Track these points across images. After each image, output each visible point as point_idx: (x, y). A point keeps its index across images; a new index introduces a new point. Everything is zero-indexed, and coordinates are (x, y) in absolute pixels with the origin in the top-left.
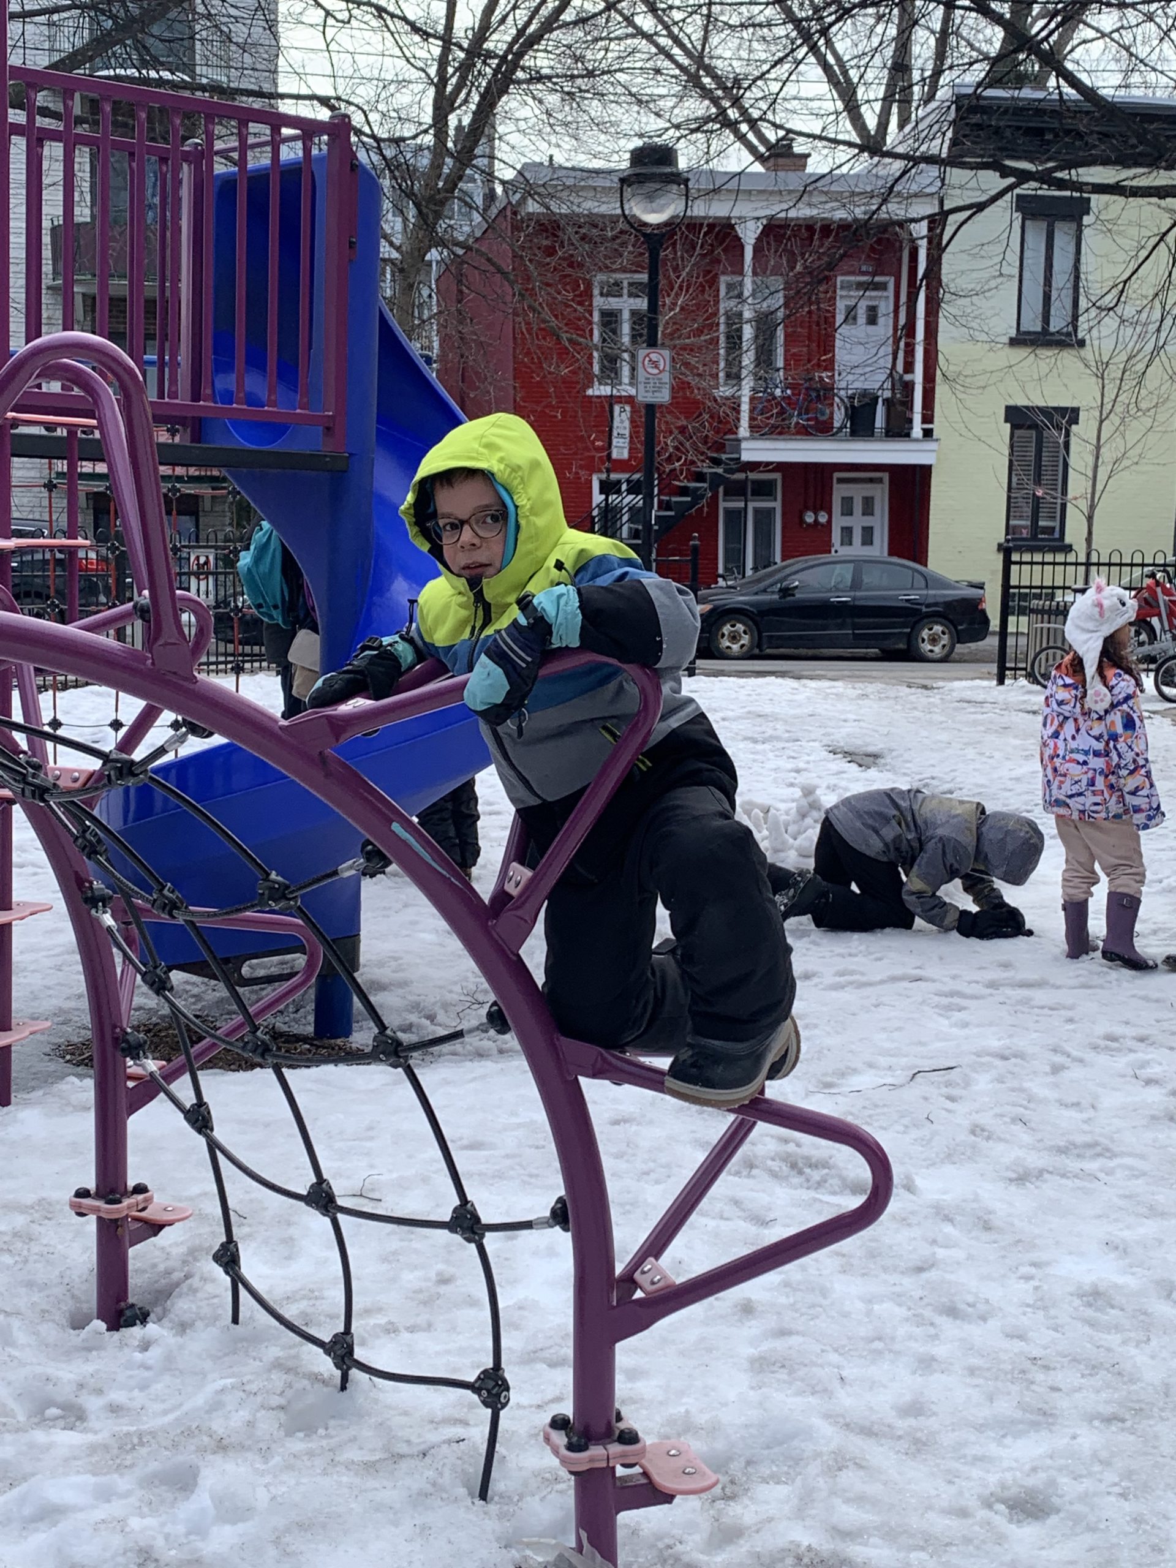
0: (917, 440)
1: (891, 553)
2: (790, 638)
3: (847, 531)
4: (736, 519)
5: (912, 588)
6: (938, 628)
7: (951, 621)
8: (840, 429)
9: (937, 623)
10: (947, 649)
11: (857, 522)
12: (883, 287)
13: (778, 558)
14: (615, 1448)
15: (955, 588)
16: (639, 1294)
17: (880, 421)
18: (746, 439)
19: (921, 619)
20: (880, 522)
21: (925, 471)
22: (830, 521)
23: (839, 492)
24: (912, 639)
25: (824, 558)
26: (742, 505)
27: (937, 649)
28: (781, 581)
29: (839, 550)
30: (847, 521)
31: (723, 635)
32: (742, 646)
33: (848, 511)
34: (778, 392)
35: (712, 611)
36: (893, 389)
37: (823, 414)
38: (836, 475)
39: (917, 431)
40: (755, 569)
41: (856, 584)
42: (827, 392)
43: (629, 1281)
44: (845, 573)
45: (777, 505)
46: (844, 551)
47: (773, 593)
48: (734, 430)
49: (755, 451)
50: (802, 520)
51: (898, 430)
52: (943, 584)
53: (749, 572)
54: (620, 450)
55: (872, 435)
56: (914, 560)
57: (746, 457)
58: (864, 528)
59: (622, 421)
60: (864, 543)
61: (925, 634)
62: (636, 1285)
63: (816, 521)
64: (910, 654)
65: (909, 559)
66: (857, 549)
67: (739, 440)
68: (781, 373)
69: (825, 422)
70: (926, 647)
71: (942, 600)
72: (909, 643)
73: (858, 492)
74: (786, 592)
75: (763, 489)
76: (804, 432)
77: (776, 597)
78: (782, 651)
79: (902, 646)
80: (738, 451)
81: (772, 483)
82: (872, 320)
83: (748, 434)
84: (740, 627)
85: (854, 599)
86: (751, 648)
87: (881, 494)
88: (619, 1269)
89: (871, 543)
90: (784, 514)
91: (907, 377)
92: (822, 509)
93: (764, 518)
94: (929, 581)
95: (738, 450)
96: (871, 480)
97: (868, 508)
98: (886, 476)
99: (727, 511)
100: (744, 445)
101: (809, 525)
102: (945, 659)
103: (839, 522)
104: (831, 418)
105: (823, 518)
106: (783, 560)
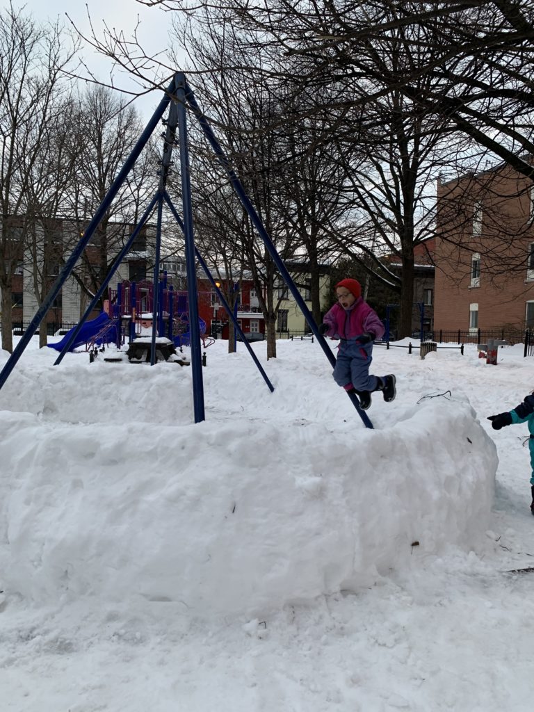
3: (253, 330)
11: (254, 328)
23: (251, 323)
33: (253, 326)
38: (251, 320)
41: (252, 336)
44: (251, 335)
45: (242, 324)
73: (254, 323)
81: (241, 322)
87: (258, 323)
97: (256, 325)
103: (251, 328)
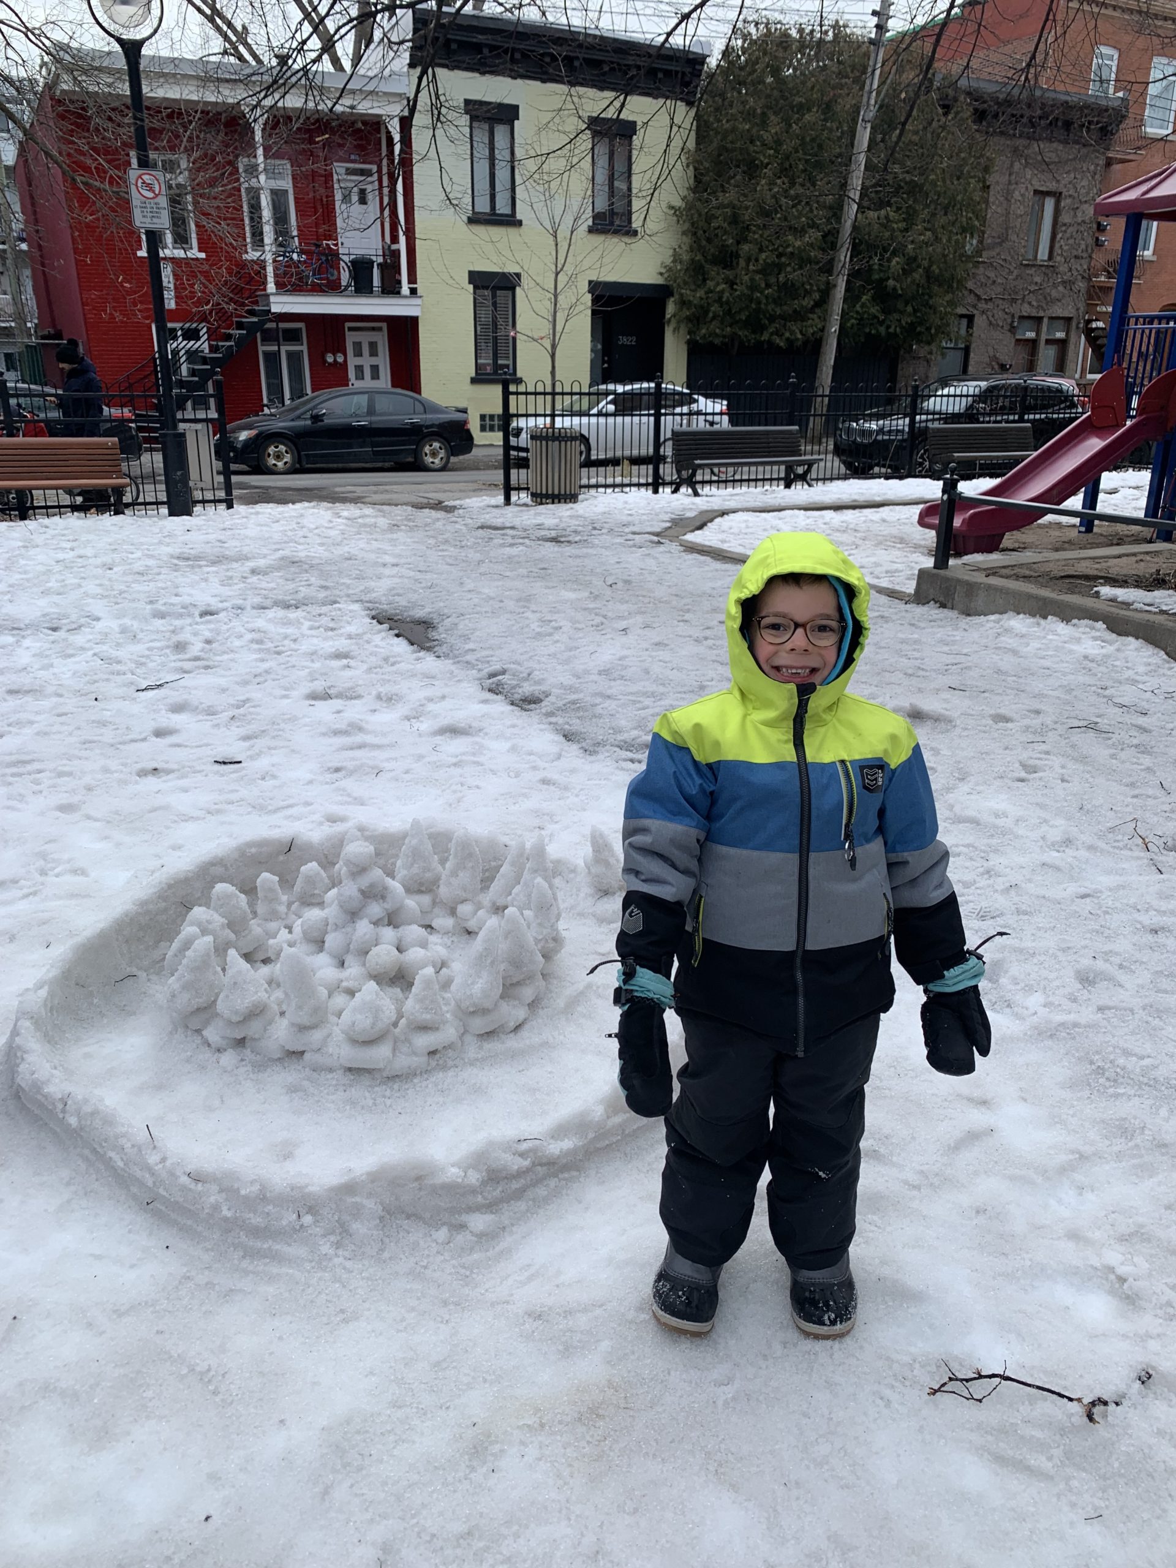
0: (406, 297)
1: (394, 385)
2: (323, 456)
3: (359, 369)
4: (273, 359)
5: (414, 413)
6: (436, 445)
7: (445, 439)
8: (346, 287)
9: (435, 440)
10: (444, 460)
11: (366, 361)
12: (369, 173)
13: (309, 391)
15: (447, 413)
17: (376, 282)
18: (273, 294)
19: (422, 439)
20: (383, 361)
21: (414, 321)
22: (345, 361)
23: (351, 338)
24: (417, 453)
25: (343, 390)
26: (276, 348)
27: (437, 461)
28: (311, 409)
29: (355, 384)
30: (358, 361)
31: (269, 455)
32: (286, 463)
33: (358, 353)
34: (295, 256)
35: (258, 436)
36: (384, 256)
37: (332, 275)
38: (348, 325)
39: (405, 289)
40: (292, 399)
41: (371, 411)
42: (333, 257)
44: (361, 402)
45: (304, 348)
46: (359, 384)
47: (305, 419)
48: (263, 288)
49: (282, 304)
50: (325, 361)
51: (391, 288)
52: (436, 409)
53: (287, 402)
55: (371, 292)
56: (412, 390)
57: (275, 309)
58: (371, 366)
59: (168, 276)
60: (373, 378)
61: (427, 449)
63: (335, 360)
64: (417, 466)
65: (407, 389)
66: (368, 383)
67: (268, 296)
68: (296, 239)
69: (334, 281)
70: (429, 459)
71: (437, 423)
72: (416, 458)
73: (365, 338)
74: (316, 418)
75: (292, 336)
76: (317, 289)
77: (309, 422)
78: (318, 466)
79: (410, 459)
80: (268, 304)
82: (363, 201)
83: (274, 291)
84: (282, 448)
85: (371, 423)
86: (293, 464)
87: (382, 339)
89: (378, 378)
90: (310, 356)
91: (394, 247)
92: (339, 351)
93: (294, 359)
94: (427, 407)
96: (373, 329)
97: (374, 350)
98: (384, 325)
99: (267, 354)
100: (272, 299)
101: (330, 364)
102: (443, 469)
103: (352, 362)
104: (340, 279)
105: (340, 359)
106: (313, 392)
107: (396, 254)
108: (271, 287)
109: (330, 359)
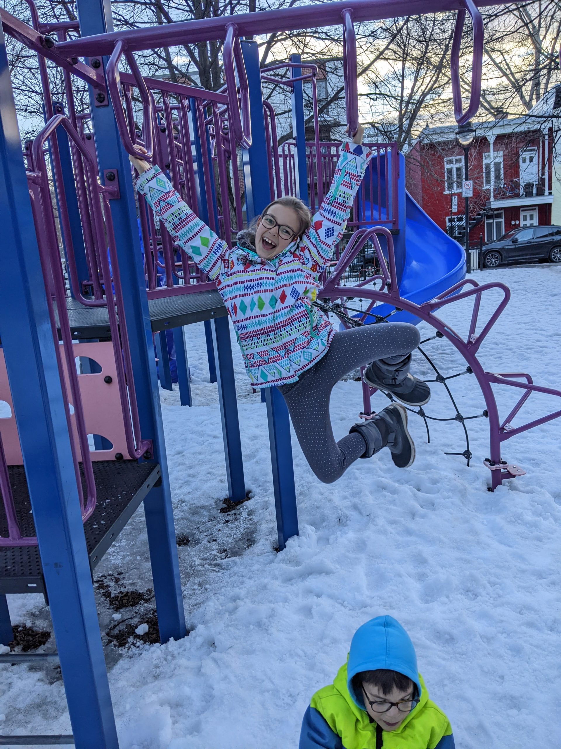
0: (547, 196)
4: (490, 225)
8: (522, 195)
12: (534, 150)
14: (501, 465)
16: (505, 431)
17: (535, 191)
18: (492, 201)
20: (536, 221)
21: (550, 205)
22: (519, 223)
23: (522, 214)
26: (492, 221)
30: (525, 223)
33: (525, 219)
34: (502, 186)
36: (538, 181)
37: (517, 191)
38: (521, 209)
39: (547, 193)
42: (517, 185)
43: (503, 429)
48: (489, 199)
49: (495, 204)
50: (511, 224)
51: (541, 193)
54: (455, 209)
55: (532, 196)
57: (493, 207)
59: (455, 200)
62: (504, 429)
63: (515, 223)
67: (490, 202)
68: (503, 181)
69: (517, 193)
73: (528, 214)
75: (499, 216)
76: (511, 197)
81: (501, 214)
82: (531, 161)
87: (536, 213)
88: (500, 426)
90: (505, 223)
91: (543, 177)
92: (517, 220)
93: (499, 224)
95: (490, 205)
96: (532, 209)
97: (532, 218)
98: (537, 208)
99: (487, 223)
100: (492, 203)
101: (513, 225)
103: (522, 223)
104: (520, 192)
105: (517, 222)
107: (543, 180)
108: (492, 199)
109: (513, 223)
